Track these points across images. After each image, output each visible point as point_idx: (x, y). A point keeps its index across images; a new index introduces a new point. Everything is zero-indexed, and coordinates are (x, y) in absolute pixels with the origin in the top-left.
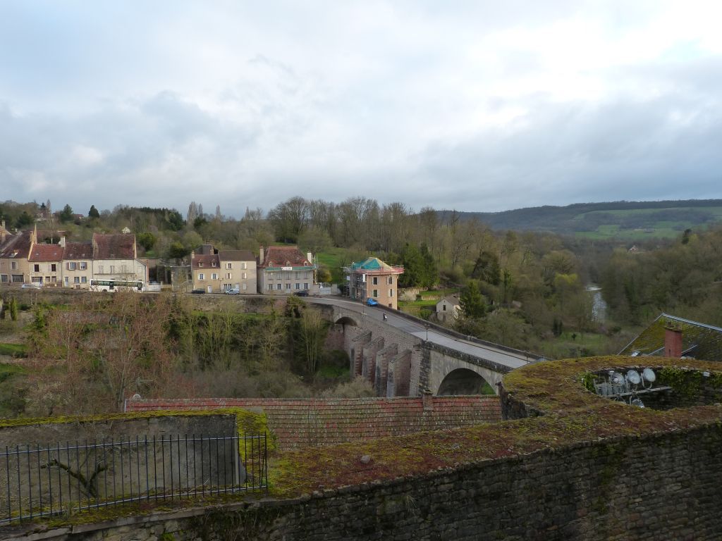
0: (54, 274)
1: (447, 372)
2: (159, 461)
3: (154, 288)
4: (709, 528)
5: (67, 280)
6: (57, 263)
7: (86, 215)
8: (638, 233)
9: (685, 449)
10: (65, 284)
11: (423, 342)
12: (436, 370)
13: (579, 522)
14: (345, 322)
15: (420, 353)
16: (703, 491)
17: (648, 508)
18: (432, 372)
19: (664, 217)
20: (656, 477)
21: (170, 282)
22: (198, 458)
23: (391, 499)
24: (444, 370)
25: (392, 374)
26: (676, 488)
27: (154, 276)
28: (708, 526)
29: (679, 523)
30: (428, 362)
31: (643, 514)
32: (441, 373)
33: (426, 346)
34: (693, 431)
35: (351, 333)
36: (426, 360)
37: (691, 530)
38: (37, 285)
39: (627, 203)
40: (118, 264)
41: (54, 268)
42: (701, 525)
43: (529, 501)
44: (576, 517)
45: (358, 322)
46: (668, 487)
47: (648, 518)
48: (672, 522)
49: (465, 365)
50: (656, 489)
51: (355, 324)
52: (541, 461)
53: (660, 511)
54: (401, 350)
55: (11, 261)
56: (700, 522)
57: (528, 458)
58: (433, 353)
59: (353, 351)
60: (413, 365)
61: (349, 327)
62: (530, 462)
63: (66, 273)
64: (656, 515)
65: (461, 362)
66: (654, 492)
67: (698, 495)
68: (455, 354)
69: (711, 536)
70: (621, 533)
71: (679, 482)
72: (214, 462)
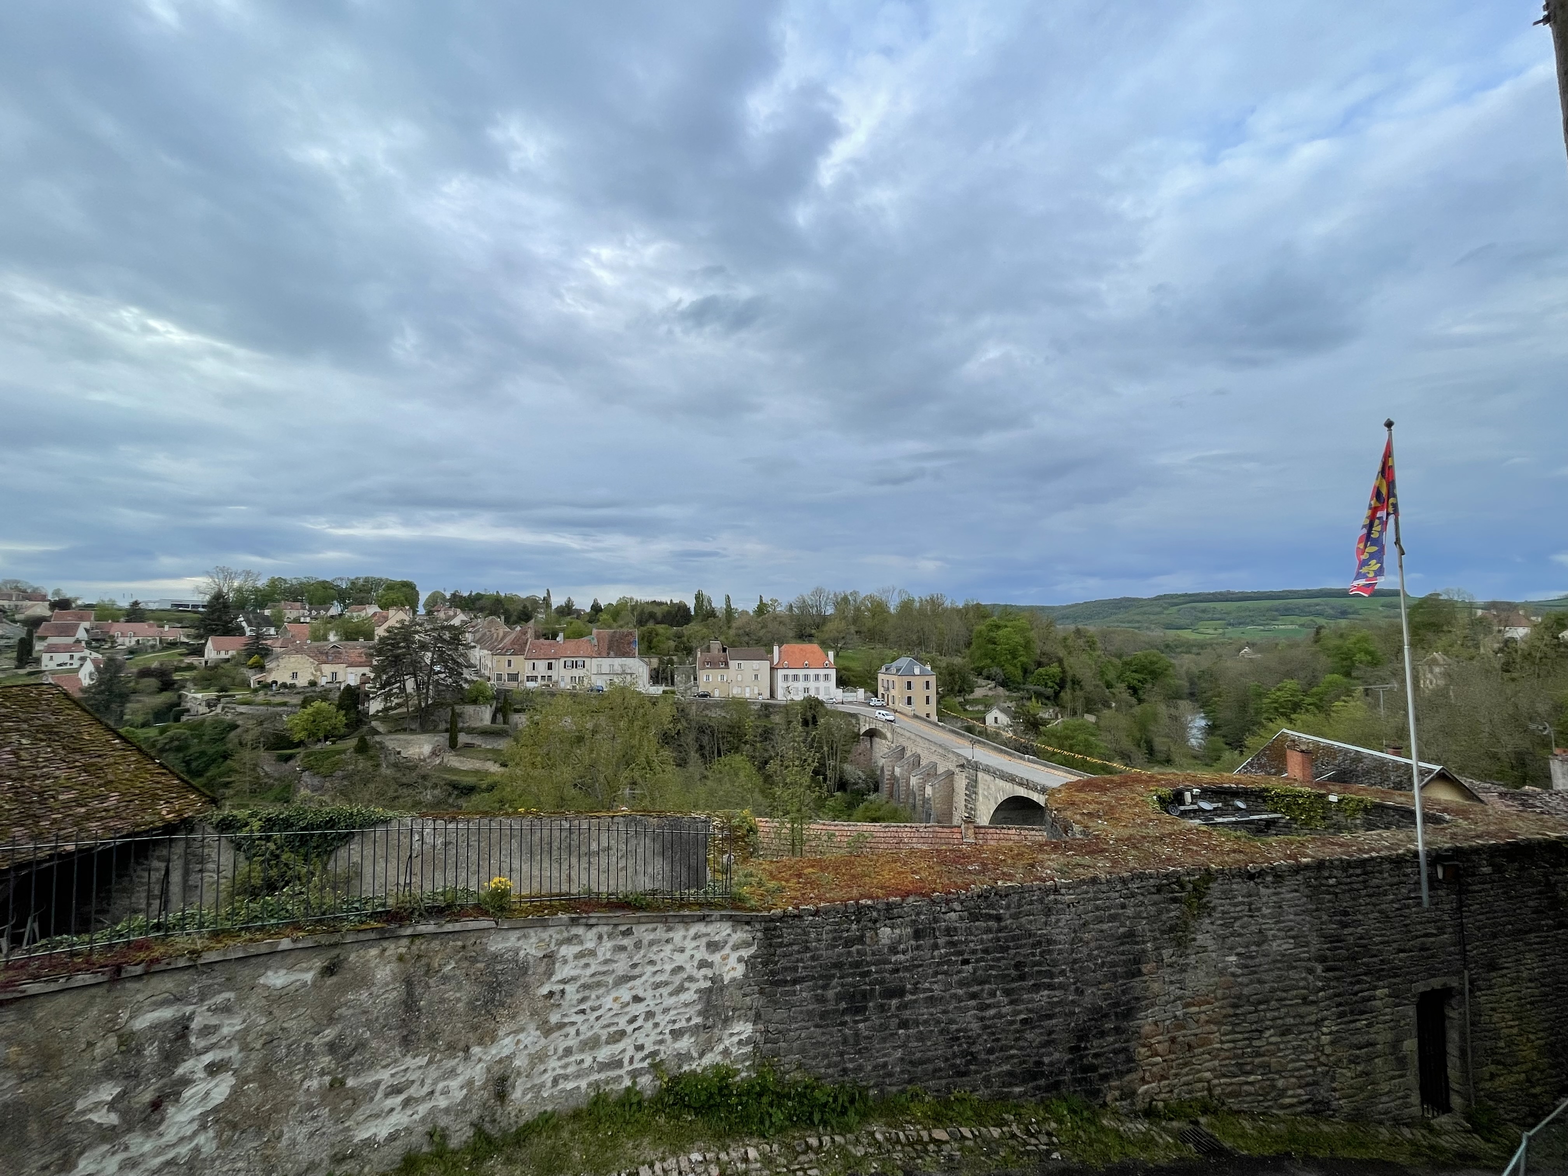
0: (550, 673)
1: (1000, 801)
2: (622, 869)
3: (658, 690)
4: (1341, 1008)
5: (563, 680)
6: (553, 661)
7: (588, 610)
8: (1252, 632)
9: (1296, 891)
10: (562, 685)
11: (969, 761)
12: (985, 796)
13: (1146, 982)
14: (872, 734)
15: (964, 774)
16: (1328, 953)
17: (1246, 971)
18: (981, 798)
19: (1287, 612)
20: (1254, 928)
21: (673, 684)
22: (667, 868)
23: (885, 925)
24: (996, 798)
25: (929, 799)
26: (1287, 946)
27: (656, 677)
28: (1339, 1005)
29: (1296, 997)
30: (976, 787)
31: (1239, 980)
32: (992, 801)
33: (971, 767)
34: (1307, 867)
35: (881, 749)
36: (972, 786)
37: (1312, 1008)
38: (531, 685)
39: (1233, 594)
40: (618, 663)
41: (550, 667)
42: (1327, 1002)
43: (1072, 944)
44: (1140, 973)
45: (889, 735)
46: (1274, 944)
47: (1247, 985)
48: (1284, 995)
49: (1022, 792)
50: (1258, 945)
51: (885, 738)
52: (1087, 892)
53: (1265, 977)
54: (941, 770)
55: (507, 658)
56: (1327, 999)
57: (1068, 887)
58: (980, 775)
59: (882, 769)
60: (956, 790)
61: (877, 740)
62: (1071, 891)
63: (563, 672)
64: (1260, 982)
65: (1016, 787)
66: (1253, 948)
67: (1322, 959)
68: (1011, 779)
69: (1346, 1019)
70: (1208, 1003)
71: (1290, 937)
72: (684, 875)
